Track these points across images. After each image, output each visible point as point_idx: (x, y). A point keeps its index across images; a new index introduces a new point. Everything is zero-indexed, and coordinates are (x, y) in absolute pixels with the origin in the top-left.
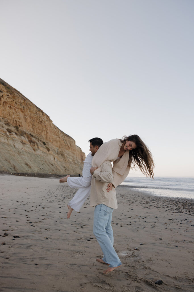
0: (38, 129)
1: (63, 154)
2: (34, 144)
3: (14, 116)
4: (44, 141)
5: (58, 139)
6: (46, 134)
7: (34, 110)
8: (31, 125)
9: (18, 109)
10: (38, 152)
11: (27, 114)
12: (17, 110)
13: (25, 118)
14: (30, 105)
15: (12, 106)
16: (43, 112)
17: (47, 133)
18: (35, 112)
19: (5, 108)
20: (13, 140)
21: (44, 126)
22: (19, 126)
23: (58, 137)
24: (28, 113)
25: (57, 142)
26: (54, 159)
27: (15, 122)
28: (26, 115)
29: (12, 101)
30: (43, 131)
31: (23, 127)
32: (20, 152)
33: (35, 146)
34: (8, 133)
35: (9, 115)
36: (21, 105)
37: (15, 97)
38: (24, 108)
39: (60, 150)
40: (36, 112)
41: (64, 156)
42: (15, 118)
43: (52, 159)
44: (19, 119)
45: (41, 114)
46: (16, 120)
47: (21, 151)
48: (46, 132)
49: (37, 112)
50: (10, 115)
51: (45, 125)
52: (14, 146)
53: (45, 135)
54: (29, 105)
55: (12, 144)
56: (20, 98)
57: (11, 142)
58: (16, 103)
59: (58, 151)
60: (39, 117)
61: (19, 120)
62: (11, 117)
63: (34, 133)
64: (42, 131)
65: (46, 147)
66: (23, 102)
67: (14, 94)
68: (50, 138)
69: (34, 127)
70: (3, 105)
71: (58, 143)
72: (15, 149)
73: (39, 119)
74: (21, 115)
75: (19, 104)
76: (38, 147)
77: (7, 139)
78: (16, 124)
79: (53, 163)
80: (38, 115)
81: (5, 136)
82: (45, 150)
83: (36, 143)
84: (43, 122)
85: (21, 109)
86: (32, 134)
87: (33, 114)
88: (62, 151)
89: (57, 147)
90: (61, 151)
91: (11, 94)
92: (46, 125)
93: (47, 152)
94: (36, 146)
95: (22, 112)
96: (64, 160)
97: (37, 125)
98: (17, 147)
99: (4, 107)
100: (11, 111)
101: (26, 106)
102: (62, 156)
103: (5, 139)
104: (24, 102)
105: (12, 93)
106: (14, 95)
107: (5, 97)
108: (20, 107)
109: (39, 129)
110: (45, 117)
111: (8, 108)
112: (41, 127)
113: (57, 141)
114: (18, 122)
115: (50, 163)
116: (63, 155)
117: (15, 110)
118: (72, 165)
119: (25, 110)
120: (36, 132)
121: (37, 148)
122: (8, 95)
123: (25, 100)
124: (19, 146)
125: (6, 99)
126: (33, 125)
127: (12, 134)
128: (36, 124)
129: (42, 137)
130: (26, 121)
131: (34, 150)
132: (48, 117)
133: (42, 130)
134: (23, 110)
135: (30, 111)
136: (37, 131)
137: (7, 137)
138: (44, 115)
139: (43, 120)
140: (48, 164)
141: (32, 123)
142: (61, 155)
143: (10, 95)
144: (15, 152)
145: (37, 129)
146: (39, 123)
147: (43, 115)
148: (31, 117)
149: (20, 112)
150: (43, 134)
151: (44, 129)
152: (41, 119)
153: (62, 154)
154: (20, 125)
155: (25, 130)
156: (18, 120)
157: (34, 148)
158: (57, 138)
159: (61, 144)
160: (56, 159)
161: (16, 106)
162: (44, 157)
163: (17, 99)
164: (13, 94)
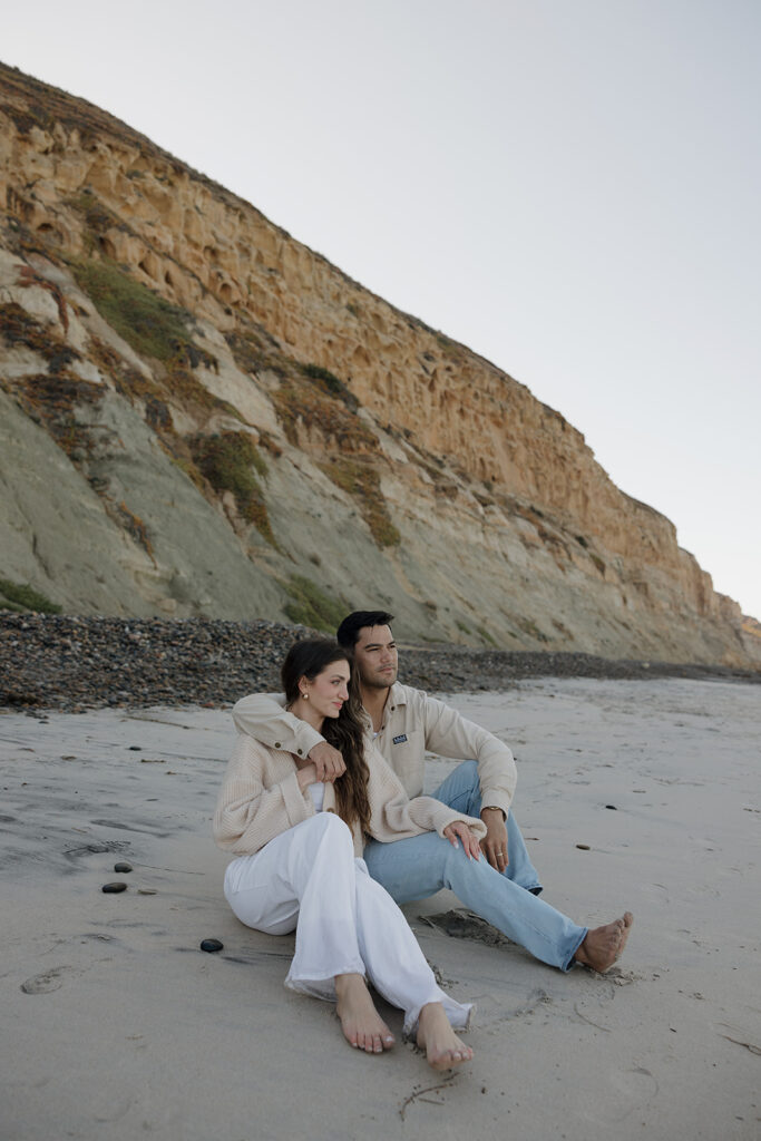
0: (554, 488)
1: (642, 580)
2: (557, 545)
3: (473, 444)
4: (580, 533)
5: (620, 520)
6: (581, 503)
7: (534, 414)
8: (530, 473)
9: (483, 414)
10: (576, 578)
11: (512, 432)
12: (482, 419)
13: (511, 447)
14: (521, 397)
15: (465, 409)
16: (562, 420)
17: (586, 499)
18: (539, 421)
19: (448, 419)
20: (500, 534)
21: (574, 474)
22: (491, 481)
23: (620, 515)
24: (518, 429)
25: (616, 533)
26: (625, 601)
27: (479, 466)
28: (512, 438)
29: (464, 390)
30: (573, 494)
31: (504, 482)
32: (527, 580)
33: (559, 552)
34: (481, 509)
35: (459, 441)
36: (492, 400)
37: (470, 372)
38: (502, 410)
39: (629, 564)
40: (543, 424)
41: (646, 589)
42: (478, 450)
43: (618, 602)
44: (492, 455)
45: (557, 425)
46: (481, 460)
47: (529, 576)
48: (580, 497)
49: (546, 422)
50: (463, 441)
51: (575, 469)
52: (505, 556)
53: (578, 507)
54: (517, 397)
55: (499, 550)
56: (487, 374)
57: (494, 542)
58: (476, 395)
59: (622, 568)
60: (555, 441)
61: (491, 459)
62: (468, 447)
63: (542, 502)
64: (568, 495)
65: (593, 557)
66: (498, 389)
67: (466, 362)
68: (595, 518)
69: (541, 479)
70: (442, 405)
71: (622, 538)
72: (511, 570)
73: (555, 448)
74: (496, 436)
75: (486, 396)
76: (570, 557)
77: (483, 532)
78: (483, 473)
79: (624, 618)
80: (550, 430)
81: (477, 520)
82: (591, 568)
83: (561, 541)
84: (568, 459)
85: (493, 415)
86: (538, 507)
87: (532, 431)
88: (637, 571)
89: (617, 555)
90: (633, 570)
91: (456, 361)
92: (580, 468)
93: (599, 574)
94: (564, 553)
95: (498, 424)
96: (646, 605)
97: (552, 472)
98: (512, 558)
99: (445, 413)
100: (465, 424)
101: (508, 400)
102: (638, 589)
103: (477, 532)
104: (499, 386)
105: (459, 358)
106: (467, 365)
107: (443, 377)
108: (490, 408)
109: (558, 488)
110: (572, 437)
111: (457, 416)
112: (564, 477)
113: (618, 528)
114: (488, 467)
115: (618, 621)
116: (640, 584)
117: (476, 419)
118: (675, 625)
119: (508, 417)
120: (547, 498)
121: (567, 561)
122: (449, 369)
123: (502, 379)
124: (517, 554)
125: (448, 384)
126: (536, 471)
127: (492, 512)
128: (545, 467)
129: (570, 516)
130: (512, 460)
131: (562, 568)
132: (580, 437)
133: (567, 488)
134: (500, 420)
135: (522, 420)
136: (551, 494)
137: (483, 525)
138: (569, 431)
139: (567, 448)
140: (610, 623)
141: (533, 465)
142: (635, 584)
143: (453, 366)
144: (512, 579)
145: (551, 487)
146: (555, 462)
147: (563, 429)
148: (527, 442)
149: (492, 427)
150: (572, 507)
151: (575, 485)
152: (560, 447)
153: (637, 581)
154: (496, 476)
155: (512, 495)
156: (487, 458)
157: (559, 561)
158: (617, 519)
159: (631, 541)
160: (630, 601)
161: (478, 405)
162: (594, 594)
163: (477, 381)
164: (463, 363)
